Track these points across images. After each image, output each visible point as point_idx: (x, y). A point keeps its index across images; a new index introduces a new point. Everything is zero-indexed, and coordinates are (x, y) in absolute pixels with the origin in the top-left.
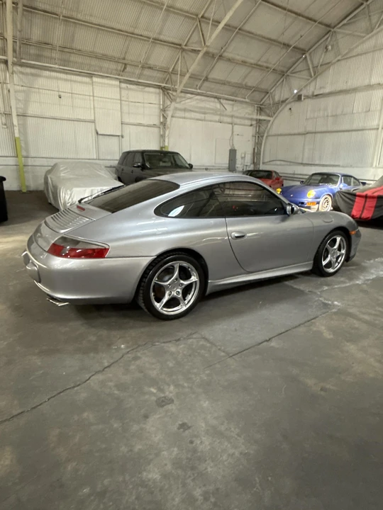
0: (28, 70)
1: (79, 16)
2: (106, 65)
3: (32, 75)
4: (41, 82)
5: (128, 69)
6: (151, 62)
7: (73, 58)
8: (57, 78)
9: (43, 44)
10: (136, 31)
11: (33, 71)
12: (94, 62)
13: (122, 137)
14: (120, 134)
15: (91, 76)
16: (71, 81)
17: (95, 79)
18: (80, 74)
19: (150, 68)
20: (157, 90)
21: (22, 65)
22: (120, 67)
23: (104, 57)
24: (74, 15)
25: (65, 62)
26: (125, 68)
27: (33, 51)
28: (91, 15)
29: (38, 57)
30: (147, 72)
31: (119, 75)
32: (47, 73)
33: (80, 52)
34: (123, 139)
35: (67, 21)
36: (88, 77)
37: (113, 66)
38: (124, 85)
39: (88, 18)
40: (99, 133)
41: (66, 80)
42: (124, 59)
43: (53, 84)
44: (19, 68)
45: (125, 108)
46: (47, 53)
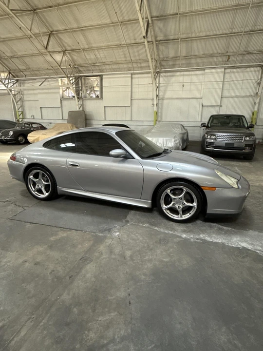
0: (169, 74)
1: (194, 35)
2: (214, 60)
3: (171, 76)
4: (174, 79)
5: (231, 59)
6: (250, 49)
7: (193, 61)
8: (183, 75)
9: (176, 58)
10: (234, 31)
11: (171, 74)
12: (206, 60)
13: (221, 106)
14: (219, 104)
15: (204, 69)
16: (191, 75)
17: (206, 71)
18: (197, 70)
19: (248, 53)
20: (258, 69)
21: (166, 72)
22: (225, 59)
23: (213, 55)
24: (190, 36)
25: (188, 65)
26: (229, 58)
27: (171, 63)
28: (200, 32)
29: (174, 66)
30: (247, 57)
31: (224, 65)
32: (178, 73)
33: (196, 57)
34: (221, 108)
35: (186, 40)
36: (202, 70)
37: (220, 59)
38: (228, 71)
39: (199, 35)
40: (204, 105)
41: (189, 75)
42: (227, 52)
43: (180, 79)
44: (164, 74)
45: (226, 86)
46: (177, 63)
